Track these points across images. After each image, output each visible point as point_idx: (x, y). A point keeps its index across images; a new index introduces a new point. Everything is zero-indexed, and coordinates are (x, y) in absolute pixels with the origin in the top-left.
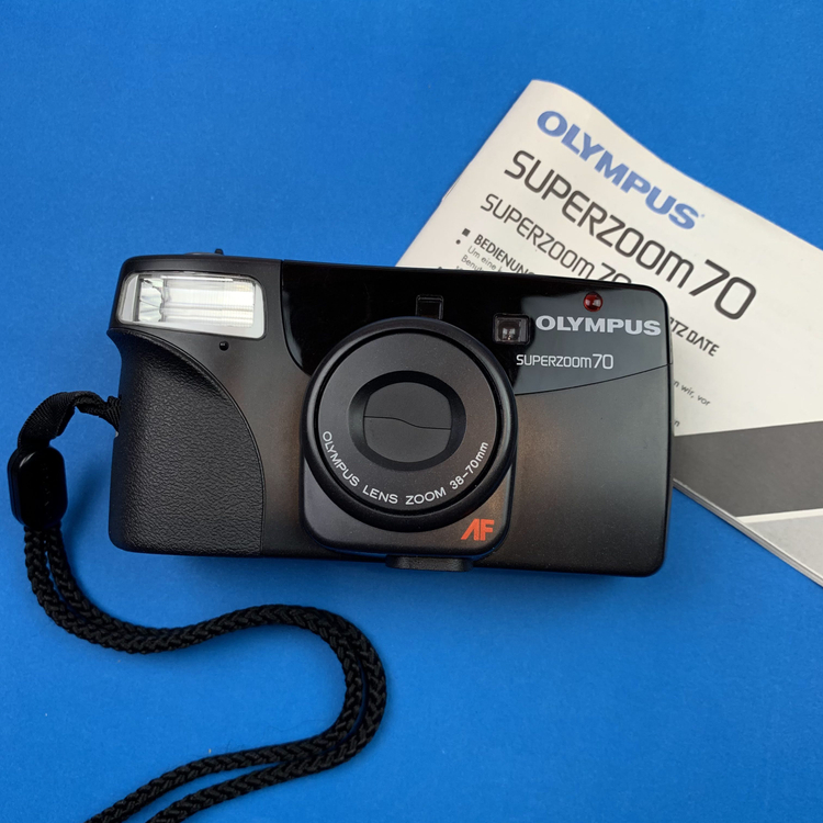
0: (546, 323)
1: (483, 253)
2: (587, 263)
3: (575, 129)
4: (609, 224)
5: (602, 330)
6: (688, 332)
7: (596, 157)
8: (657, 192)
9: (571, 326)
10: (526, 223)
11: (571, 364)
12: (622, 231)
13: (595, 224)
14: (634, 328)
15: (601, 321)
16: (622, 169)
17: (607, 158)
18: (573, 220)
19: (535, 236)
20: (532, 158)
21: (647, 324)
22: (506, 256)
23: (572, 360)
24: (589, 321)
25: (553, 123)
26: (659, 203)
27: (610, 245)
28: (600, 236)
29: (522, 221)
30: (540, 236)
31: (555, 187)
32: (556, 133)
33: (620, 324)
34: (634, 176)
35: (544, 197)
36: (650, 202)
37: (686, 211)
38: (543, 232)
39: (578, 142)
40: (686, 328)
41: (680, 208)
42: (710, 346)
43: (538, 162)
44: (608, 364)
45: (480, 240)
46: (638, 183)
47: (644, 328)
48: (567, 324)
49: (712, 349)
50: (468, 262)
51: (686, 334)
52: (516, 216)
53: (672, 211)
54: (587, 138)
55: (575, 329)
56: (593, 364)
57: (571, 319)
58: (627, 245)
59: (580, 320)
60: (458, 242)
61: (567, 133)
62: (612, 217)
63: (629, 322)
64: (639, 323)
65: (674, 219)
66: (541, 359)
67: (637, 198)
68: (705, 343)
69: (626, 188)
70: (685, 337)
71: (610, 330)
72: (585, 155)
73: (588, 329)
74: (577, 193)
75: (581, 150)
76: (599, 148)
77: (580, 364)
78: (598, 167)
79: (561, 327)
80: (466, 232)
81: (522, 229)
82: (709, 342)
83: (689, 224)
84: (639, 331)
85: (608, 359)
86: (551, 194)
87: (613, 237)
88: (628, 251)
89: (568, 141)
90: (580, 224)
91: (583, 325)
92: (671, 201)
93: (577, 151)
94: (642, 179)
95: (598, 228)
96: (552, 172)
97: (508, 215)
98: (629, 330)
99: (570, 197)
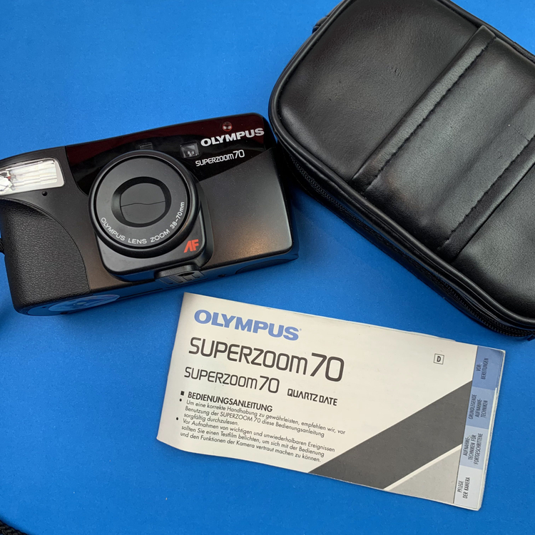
0: (206, 142)
1: (195, 401)
2: (252, 380)
3: (216, 315)
4: (255, 353)
5: (235, 139)
6: (319, 397)
7: (233, 323)
8: (272, 325)
9: (218, 141)
10: (211, 374)
11: (224, 159)
12: (263, 354)
13: (248, 357)
14: (250, 134)
15: (233, 135)
16: (250, 322)
17: (239, 320)
18: (236, 360)
19: (219, 378)
20: (200, 339)
21: (256, 131)
22: (208, 396)
23: (223, 157)
24: (227, 136)
25: (203, 317)
26: (276, 331)
27: (260, 364)
28: (253, 362)
29: (209, 375)
30: (222, 377)
31: (219, 349)
32: (207, 321)
33: (243, 134)
34: (257, 323)
35: (215, 357)
36: (271, 333)
37: (291, 330)
38: (222, 374)
39: (220, 320)
40: (317, 396)
41: (288, 330)
42: (333, 400)
43: (204, 340)
44: (242, 154)
45: (190, 395)
46: (261, 325)
47: (255, 133)
48: (217, 140)
49: (334, 402)
50: (189, 410)
51: (317, 399)
52: (204, 373)
53: (284, 333)
54: (224, 316)
55: (222, 141)
56: (235, 156)
57: (218, 138)
58: (269, 361)
59: (223, 137)
60: (181, 400)
61: (212, 319)
62: (255, 349)
63: (247, 132)
64: (252, 131)
65: (286, 337)
66: (208, 161)
67: (263, 333)
68: (329, 400)
69: (255, 331)
70: (318, 401)
71: (239, 138)
72: (227, 325)
73: (228, 140)
74: (232, 346)
75: (224, 323)
76: (232, 318)
77: (228, 158)
78: (237, 328)
79: (214, 143)
80: (182, 393)
81: (211, 379)
82: (331, 399)
83: (296, 337)
84: (253, 135)
85: (241, 153)
86: (218, 353)
87: (260, 360)
88: (271, 364)
89: (215, 323)
90: (240, 361)
91: (225, 139)
92: (281, 327)
93: (222, 325)
94: (262, 323)
95: (250, 359)
96: (213, 342)
97: (200, 375)
98: (248, 136)
99: (229, 350)
